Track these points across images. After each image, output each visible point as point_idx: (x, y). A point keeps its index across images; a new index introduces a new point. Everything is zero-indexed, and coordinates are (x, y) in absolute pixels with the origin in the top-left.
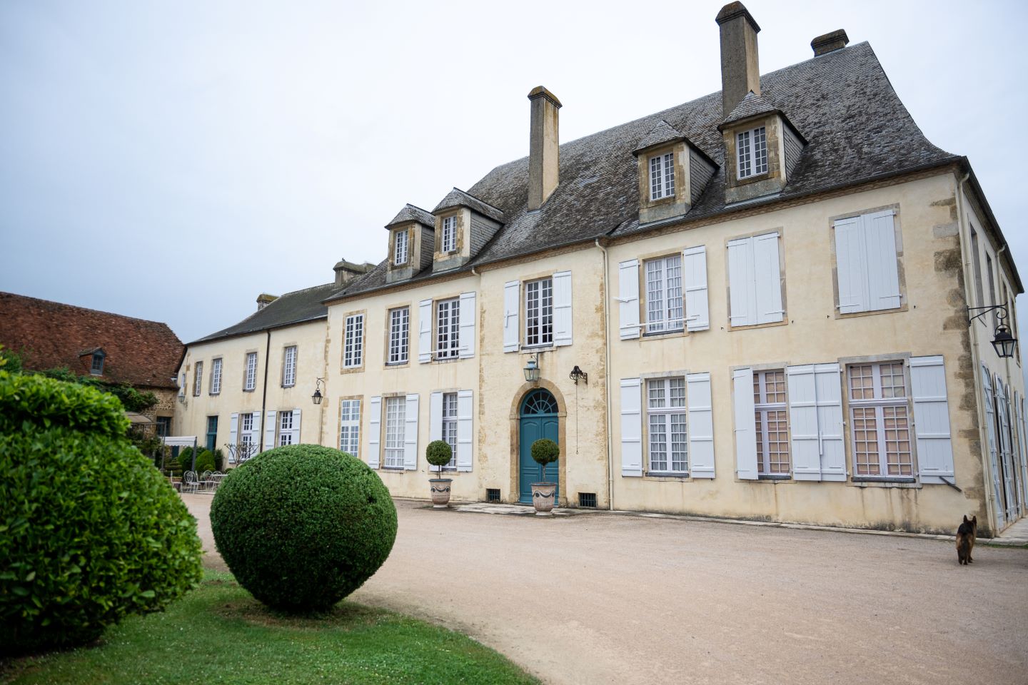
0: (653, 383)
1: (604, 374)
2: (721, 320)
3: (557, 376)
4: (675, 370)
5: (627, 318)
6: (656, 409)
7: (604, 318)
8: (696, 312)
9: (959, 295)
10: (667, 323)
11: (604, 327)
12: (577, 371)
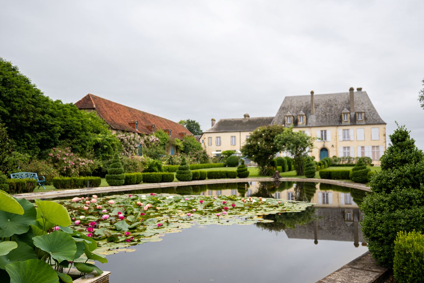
0: (344, 148)
1: (337, 146)
2: (356, 140)
3: (328, 146)
4: (348, 146)
5: (341, 138)
6: (345, 151)
7: (336, 138)
8: (352, 138)
9: (385, 139)
10: (346, 139)
11: (336, 139)
12: (333, 146)
